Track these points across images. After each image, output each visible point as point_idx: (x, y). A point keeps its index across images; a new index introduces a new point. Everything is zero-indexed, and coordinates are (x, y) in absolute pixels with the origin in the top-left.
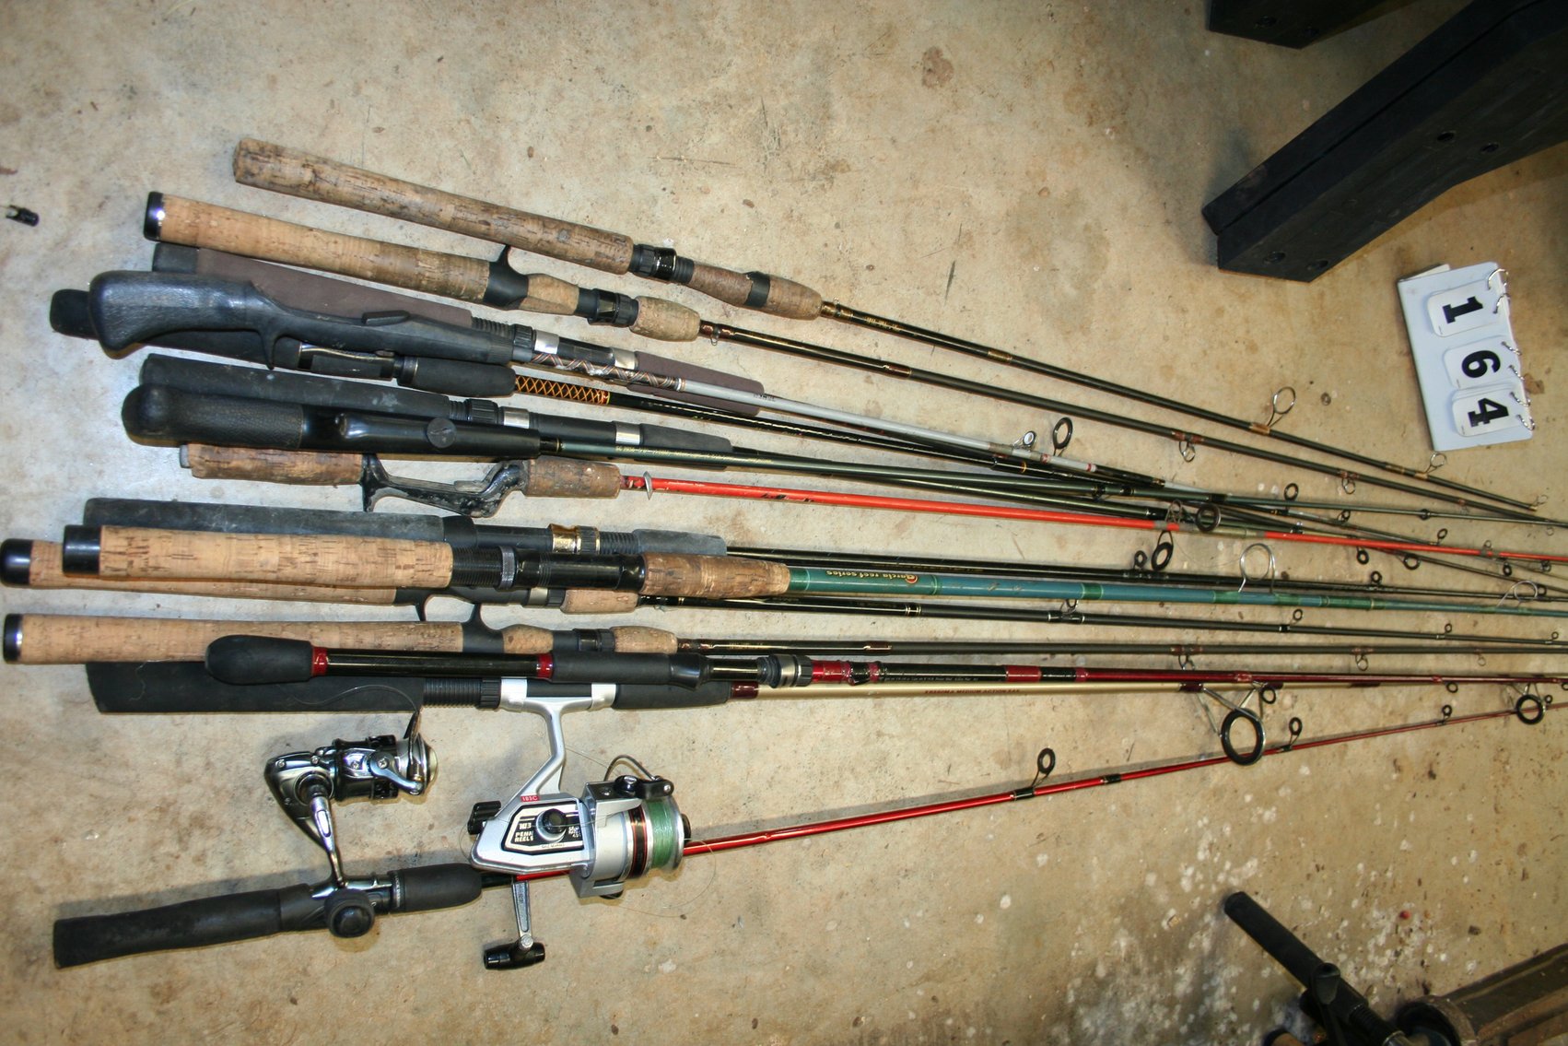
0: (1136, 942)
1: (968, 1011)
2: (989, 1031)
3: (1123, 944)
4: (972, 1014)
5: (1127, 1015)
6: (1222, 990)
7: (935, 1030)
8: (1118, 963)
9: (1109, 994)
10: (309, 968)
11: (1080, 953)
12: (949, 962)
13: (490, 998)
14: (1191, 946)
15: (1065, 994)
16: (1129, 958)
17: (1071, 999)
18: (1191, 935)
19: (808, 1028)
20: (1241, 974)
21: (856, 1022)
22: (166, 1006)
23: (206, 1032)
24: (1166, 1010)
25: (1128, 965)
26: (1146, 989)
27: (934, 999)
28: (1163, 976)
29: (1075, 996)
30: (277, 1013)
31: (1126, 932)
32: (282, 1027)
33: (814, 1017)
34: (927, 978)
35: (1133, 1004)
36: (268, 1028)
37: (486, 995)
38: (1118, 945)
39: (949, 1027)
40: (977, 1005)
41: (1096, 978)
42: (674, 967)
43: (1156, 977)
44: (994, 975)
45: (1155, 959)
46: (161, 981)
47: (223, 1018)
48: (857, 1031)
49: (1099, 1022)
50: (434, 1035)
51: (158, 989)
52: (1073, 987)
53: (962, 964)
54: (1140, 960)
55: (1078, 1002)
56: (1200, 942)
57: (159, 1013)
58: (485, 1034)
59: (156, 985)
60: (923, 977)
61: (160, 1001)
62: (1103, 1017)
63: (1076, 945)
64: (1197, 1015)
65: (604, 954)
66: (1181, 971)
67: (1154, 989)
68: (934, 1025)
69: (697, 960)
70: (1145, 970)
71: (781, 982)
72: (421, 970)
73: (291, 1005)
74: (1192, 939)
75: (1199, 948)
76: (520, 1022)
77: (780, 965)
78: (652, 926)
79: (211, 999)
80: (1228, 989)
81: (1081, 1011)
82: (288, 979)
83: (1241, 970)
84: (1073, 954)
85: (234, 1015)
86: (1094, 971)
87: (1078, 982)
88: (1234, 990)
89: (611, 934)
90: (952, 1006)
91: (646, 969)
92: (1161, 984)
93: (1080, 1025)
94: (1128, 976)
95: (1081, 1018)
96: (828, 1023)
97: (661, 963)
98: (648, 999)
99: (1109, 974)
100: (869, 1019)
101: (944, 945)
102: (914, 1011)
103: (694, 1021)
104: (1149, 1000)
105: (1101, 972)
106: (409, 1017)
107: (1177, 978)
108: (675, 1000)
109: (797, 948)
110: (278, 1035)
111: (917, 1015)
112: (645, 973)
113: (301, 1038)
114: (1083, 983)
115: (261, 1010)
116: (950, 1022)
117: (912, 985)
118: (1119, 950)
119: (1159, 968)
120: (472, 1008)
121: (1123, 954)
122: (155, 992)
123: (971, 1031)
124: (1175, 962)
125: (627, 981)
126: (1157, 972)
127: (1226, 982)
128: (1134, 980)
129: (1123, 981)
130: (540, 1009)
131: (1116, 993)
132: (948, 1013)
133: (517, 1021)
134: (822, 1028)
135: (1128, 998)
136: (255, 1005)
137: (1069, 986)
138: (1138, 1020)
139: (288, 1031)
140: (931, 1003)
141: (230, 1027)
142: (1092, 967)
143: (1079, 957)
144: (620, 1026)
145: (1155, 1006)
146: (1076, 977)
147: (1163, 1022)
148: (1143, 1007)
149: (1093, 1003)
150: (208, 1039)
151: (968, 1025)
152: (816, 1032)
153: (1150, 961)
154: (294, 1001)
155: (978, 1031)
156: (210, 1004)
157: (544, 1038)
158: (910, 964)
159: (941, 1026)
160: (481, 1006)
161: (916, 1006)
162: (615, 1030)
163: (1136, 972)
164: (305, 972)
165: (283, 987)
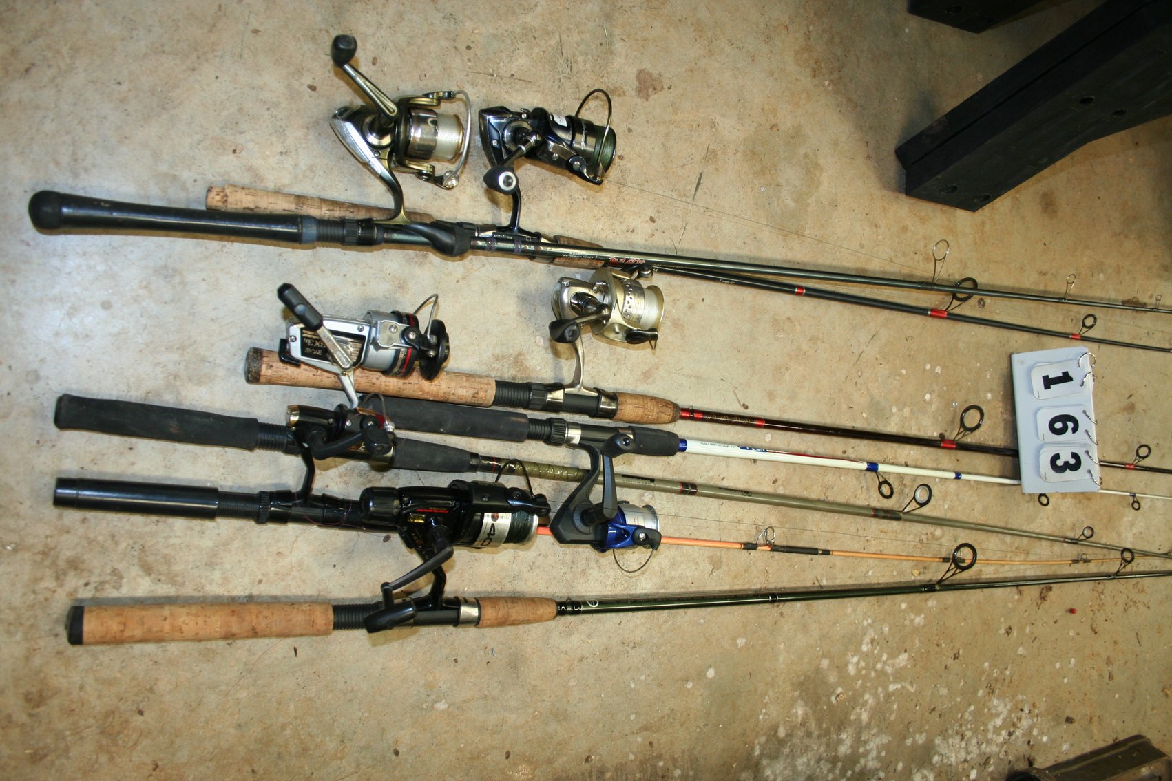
0: (810, 712)
1: (676, 756)
2: (691, 773)
3: (800, 712)
4: (679, 759)
5: (800, 768)
6: (874, 753)
7: (649, 769)
8: (795, 726)
9: (787, 750)
10: (155, 687)
11: (767, 717)
12: (663, 717)
13: (298, 721)
14: (852, 717)
15: (753, 748)
16: (804, 724)
17: (757, 752)
18: (853, 708)
19: (550, 761)
20: (889, 742)
21: (588, 759)
22: (36, 711)
23: (68, 733)
24: (830, 766)
25: (803, 729)
26: (815, 748)
27: (651, 743)
28: (829, 740)
29: (760, 750)
30: (127, 721)
31: (803, 703)
32: (130, 732)
33: (555, 753)
34: (646, 728)
35: (805, 760)
36: (119, 733)
37: (296, 718)
38: (797, 712)
39: (660, 768)
40: (683, 752)
41: (777, 737)
42: (446, 706)
43: (824, 740)
44: (698, 730)
45: (824, 726)
46: (34, 690)
47: (82, 723)
48: (588, 766)
49: (778, 772)
50: (252, 747)
51: (30, 697)
52: (759, 743)
53: (674, 719)
54: (813, 725)
55: (762, 755)
56: (860, 715)
57: (30, 715)
58: (293, 750)
59: (29, 693)
60: (642, 727)
61: (32, 705)
62: (781, 768)
63: (764, 710)
64: (853, 772)
65: (391, 692)
66: (844, 736)
67: (822, 749)
68: (648, 765)
69: (465, 702)
70: (816, 733)
71: (531, 723)
72: (245, 695)
73: (138, 715)
74: (854, 712)
75: (859, 720)
76: (321, 741)
77: (531, 710)
78: (431, 672)
79: (74, 706)
80: (879, 752)
81: (764, 762)
82: (137, 695)
83: (890, 739)
84: (761, 717)
85: (91, 721)
86: (776, 732)
87: (763, 739)
88: (883, 754)
89: (399, 676)
90: (663, 751)
91: (424, 706)
92: (828, 745)
93: (763, 773)
94: (803, 737)
95: (764, 768)
96: (565, 758)
97: (435, 702)
98: (424, 730)
99: (788, 735)
100: (597, 757)
101: (660, 703)
102: (633, 753)
103: (460, 750)
104: (818, 757)
105: (782, 733)
106: (232, 731)
107: (840, 742)
108: (446, 732)
109: (545, 698)
110: (126, 739)
111: (636, 757)
112: (422, 709)
113: (144, 743)
114: (767, 740)
115: (113, 718)
116: (661, 764)
117: (633, 733)
118: (797, 717)
119: (827, 733)
120: (283, 727)
121: (799, 721)
122: (28, 698)
123: (678, 773)
124: (840, 729)
125: (408, 715)
126: (825, 736)
127: (877, 747)
128: (807, 741)
129: (798, 741)
130: (338, 732)
131: (792, 750)
132: (660, 757)
133: (319, 740)
134: (559, 763)
135: (802, 754)
136: (110, 713)
137: (756, 742)
138: (808, 772)
139: (135, 736)
140: (648, 748)
141: (87, 730)
142: (775, 729)
143: (765, 720)
144: (401, 750)
145: (822, 762)
146: (762, 735)
147: (827, 775)
148: (812, 763)
149: (774, 757)
150: (69, 738)
151: (675, 767)
152: (556, 765)
153: (820, 727)
154: (141, 713)
155: (683, 772)
156: (73, 710)
157: (339, 755)
158: (633, 717)
159: (654, 767)
160: (291, 726)
161: (635, 750)
162: (397, 753)
163: (809, 734)
164: (151, 690)
165: (133, 701)
